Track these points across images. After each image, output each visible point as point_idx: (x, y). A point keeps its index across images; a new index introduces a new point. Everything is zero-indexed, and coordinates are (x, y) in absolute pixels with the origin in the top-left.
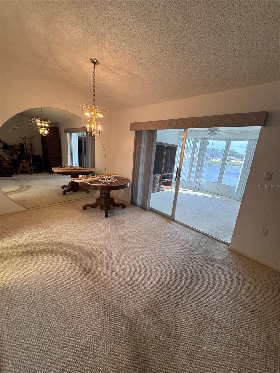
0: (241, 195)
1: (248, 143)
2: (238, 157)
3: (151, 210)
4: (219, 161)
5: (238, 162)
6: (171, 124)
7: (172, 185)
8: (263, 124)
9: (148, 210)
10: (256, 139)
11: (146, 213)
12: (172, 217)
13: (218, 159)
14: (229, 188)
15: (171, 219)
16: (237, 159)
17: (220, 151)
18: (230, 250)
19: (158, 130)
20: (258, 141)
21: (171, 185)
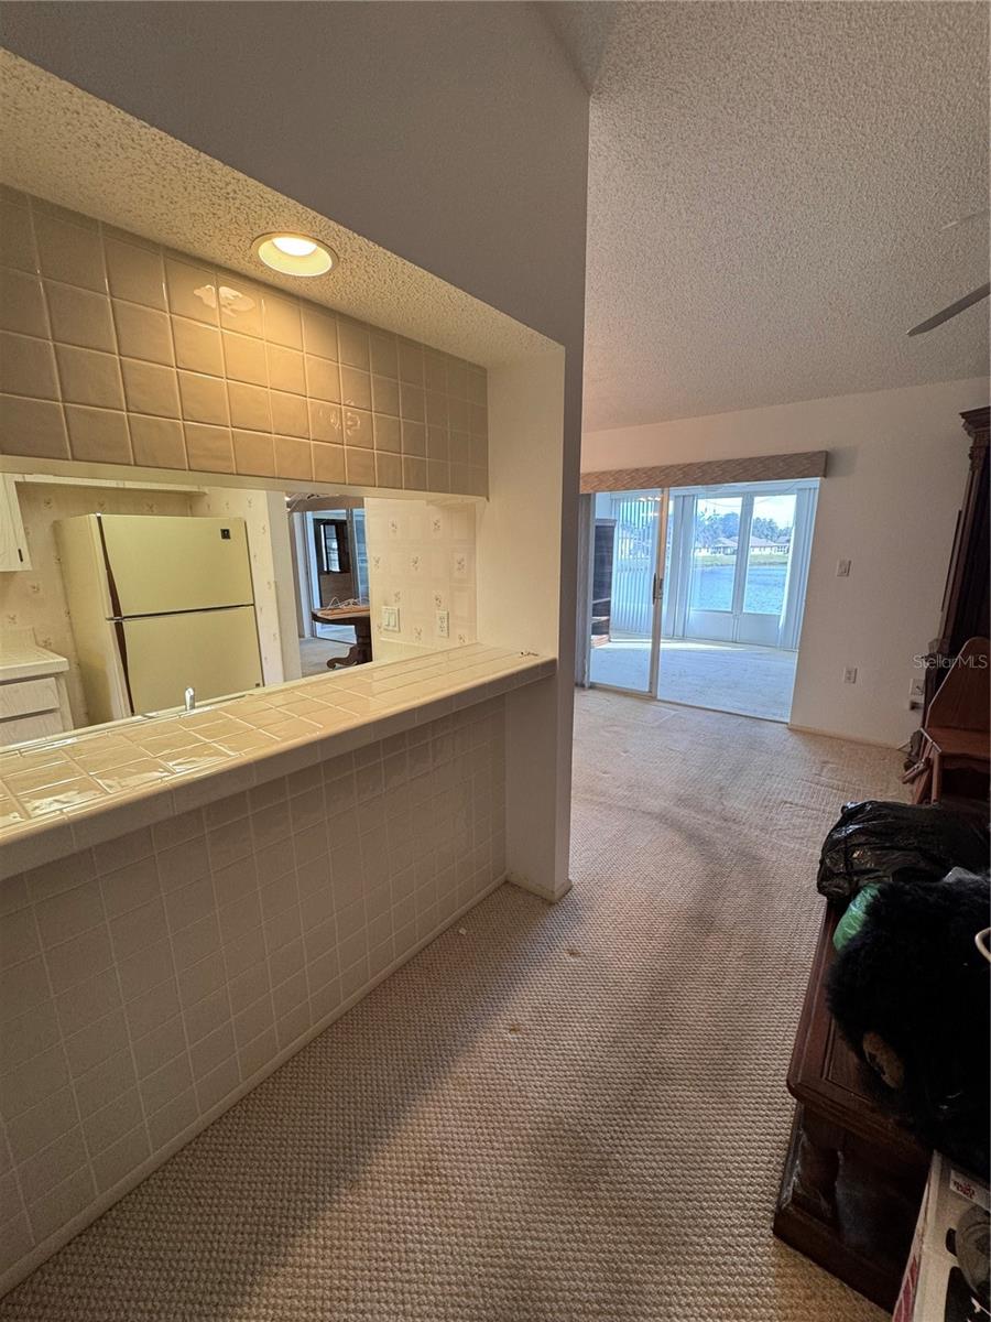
0: (795, 638)
1: (798, 498)
2: (767, 536)
3: (593, 687)
4: (709, 554)
5: (768, 551)
6: (633, 478)
7: (610, 631)
8: (821, 473)
9: (587, 685)
10: (815, 489)
11: (585, 693)
12: (650, 692)
13: (704, 547)
14: (766, 620)
15: (650, 697)
16: (763, 541)
17: (707, 523)
18: (793, 730)
19: (598, 494)
20: (820, 492)
21: (607, 633)
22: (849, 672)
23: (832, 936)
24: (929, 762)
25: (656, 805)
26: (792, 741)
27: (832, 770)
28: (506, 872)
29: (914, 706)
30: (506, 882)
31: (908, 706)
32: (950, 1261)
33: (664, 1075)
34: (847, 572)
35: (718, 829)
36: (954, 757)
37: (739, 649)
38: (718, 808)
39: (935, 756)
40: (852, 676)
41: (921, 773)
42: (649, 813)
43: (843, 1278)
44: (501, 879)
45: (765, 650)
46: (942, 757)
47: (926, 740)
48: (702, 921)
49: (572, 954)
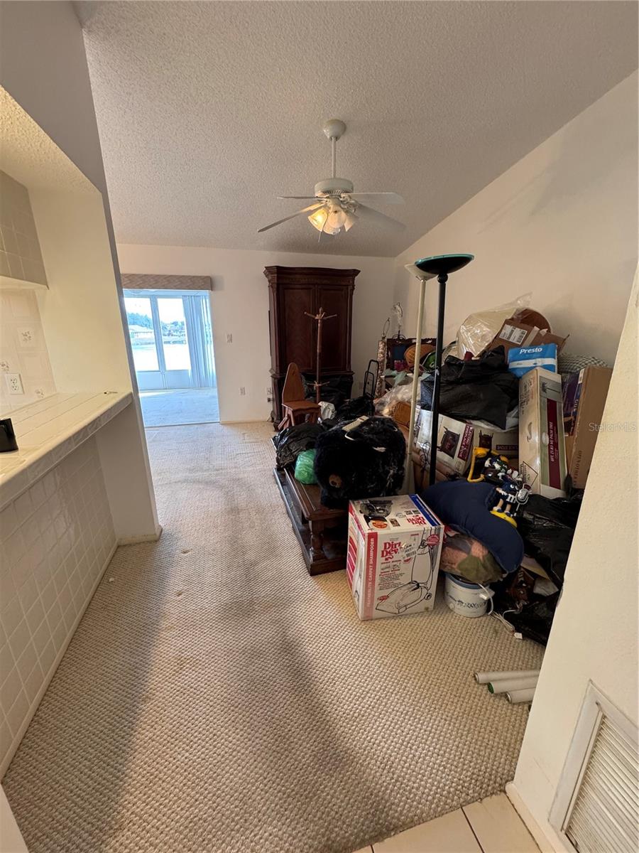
8: (209, 288)
18: (224, 424)
22: (241, 390)
23: (294, 477)
24: (289, 416)
25: (180, 476)
26: (226, 430)
27: (248, 436)
28: (117, 540)
29: (269, 400)
30: (119, 547)
31: (267, 401)
32: (363, 515)
33: (254, 564)
34: (231, 340)
35: (217, 475)
36: (297, 410)
37: (171, 392)
38: (211, 466)
39: (290, 413)
40: (243, 391)
41: (286, 422)
42: (179, 482)
43: (330, 572)
44: (115, 545)
45: (186, 390)
46: (293, 412)
47: (285, 407)
48: (234, 511)
49: (185, 553)
